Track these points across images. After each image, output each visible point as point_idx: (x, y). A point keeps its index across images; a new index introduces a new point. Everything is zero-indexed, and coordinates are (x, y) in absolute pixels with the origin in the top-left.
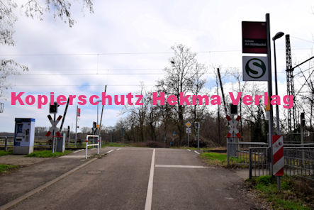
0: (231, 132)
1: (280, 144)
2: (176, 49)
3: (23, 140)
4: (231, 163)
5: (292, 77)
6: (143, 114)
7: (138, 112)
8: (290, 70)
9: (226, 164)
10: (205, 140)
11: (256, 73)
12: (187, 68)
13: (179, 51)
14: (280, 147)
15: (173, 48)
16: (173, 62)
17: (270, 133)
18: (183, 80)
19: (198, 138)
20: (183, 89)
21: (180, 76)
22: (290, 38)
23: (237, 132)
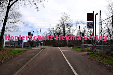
0: (82, 42)
1: (95, 44)
2: (63, 13)
3: (21, 43)
4: (82, 50)
5: (101, 24)
6: (50, 35)
7: (48, 35)
8: (101, 22)
9: (81, 50)
10: (73, 44)
11: (90, 26)
12: (67, 20)
13: (64, 15)
14: (95, 45)
15: (62, 13)
16: (62, 18)
17: (93, 42)
18: (65, 24)
19: (71, 43)
20: (65, 27)
21: (64, 23)
22: (101, 12)
23: (84, 42)
